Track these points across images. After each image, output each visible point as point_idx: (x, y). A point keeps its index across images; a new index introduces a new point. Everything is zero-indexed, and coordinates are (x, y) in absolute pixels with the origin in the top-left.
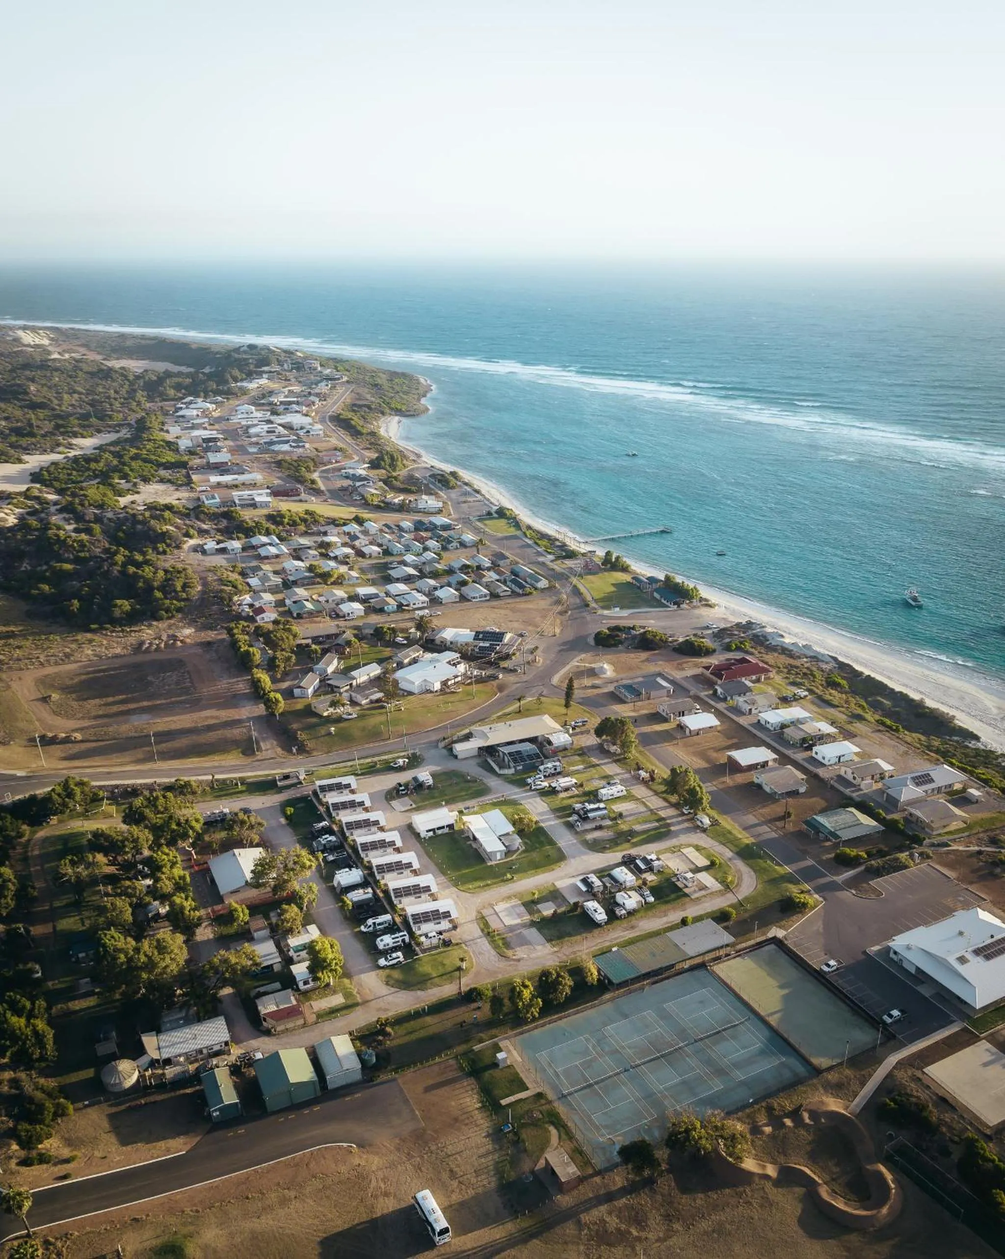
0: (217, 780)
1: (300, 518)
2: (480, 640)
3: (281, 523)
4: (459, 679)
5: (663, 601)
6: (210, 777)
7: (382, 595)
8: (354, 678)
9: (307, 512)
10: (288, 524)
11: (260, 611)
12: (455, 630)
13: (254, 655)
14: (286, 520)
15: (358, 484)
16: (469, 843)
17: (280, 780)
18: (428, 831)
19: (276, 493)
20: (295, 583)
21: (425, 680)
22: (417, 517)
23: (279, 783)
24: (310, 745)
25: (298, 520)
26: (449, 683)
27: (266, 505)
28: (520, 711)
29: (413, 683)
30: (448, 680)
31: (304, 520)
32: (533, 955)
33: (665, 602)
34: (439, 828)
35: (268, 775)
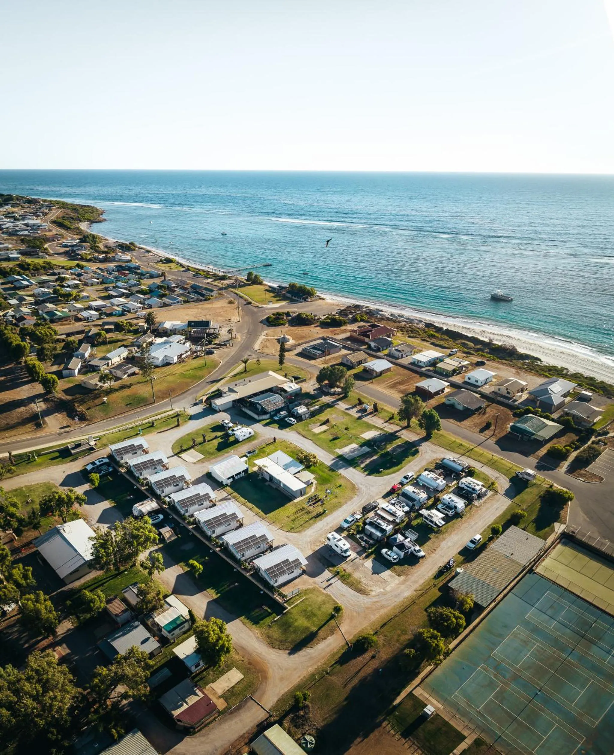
0: (15, 456)
1: (40, 266)
2: (192, 326)
3: (28, 269)
4: (189, 353)
5: (293, 298)
6: (7, 455)
7: (109, 305)
8: (110, 359)
9: (45, 262)
10: (32, 269)
11: (22, 319)
12: (171, 322)
13: (25, 349)
14: (31, 267)
15: (75, 249)
16: (267, 484)
17: (73, 449)
18: (228, 479)
19: (22, 253)
20: (44, 301)
21: (166, 356)
22: (119, 264)
23: (72, 452)
24: (88, 413)
25: (40, 268)
26: (183, 356)
27: (17, 259)
28: (245, 371)
29: (158, 359)
30: (182, 355)
31: (44, 267)
32: (388, 589)
33: (296, 298)
34: (236, 475)
35: (62, 445)
